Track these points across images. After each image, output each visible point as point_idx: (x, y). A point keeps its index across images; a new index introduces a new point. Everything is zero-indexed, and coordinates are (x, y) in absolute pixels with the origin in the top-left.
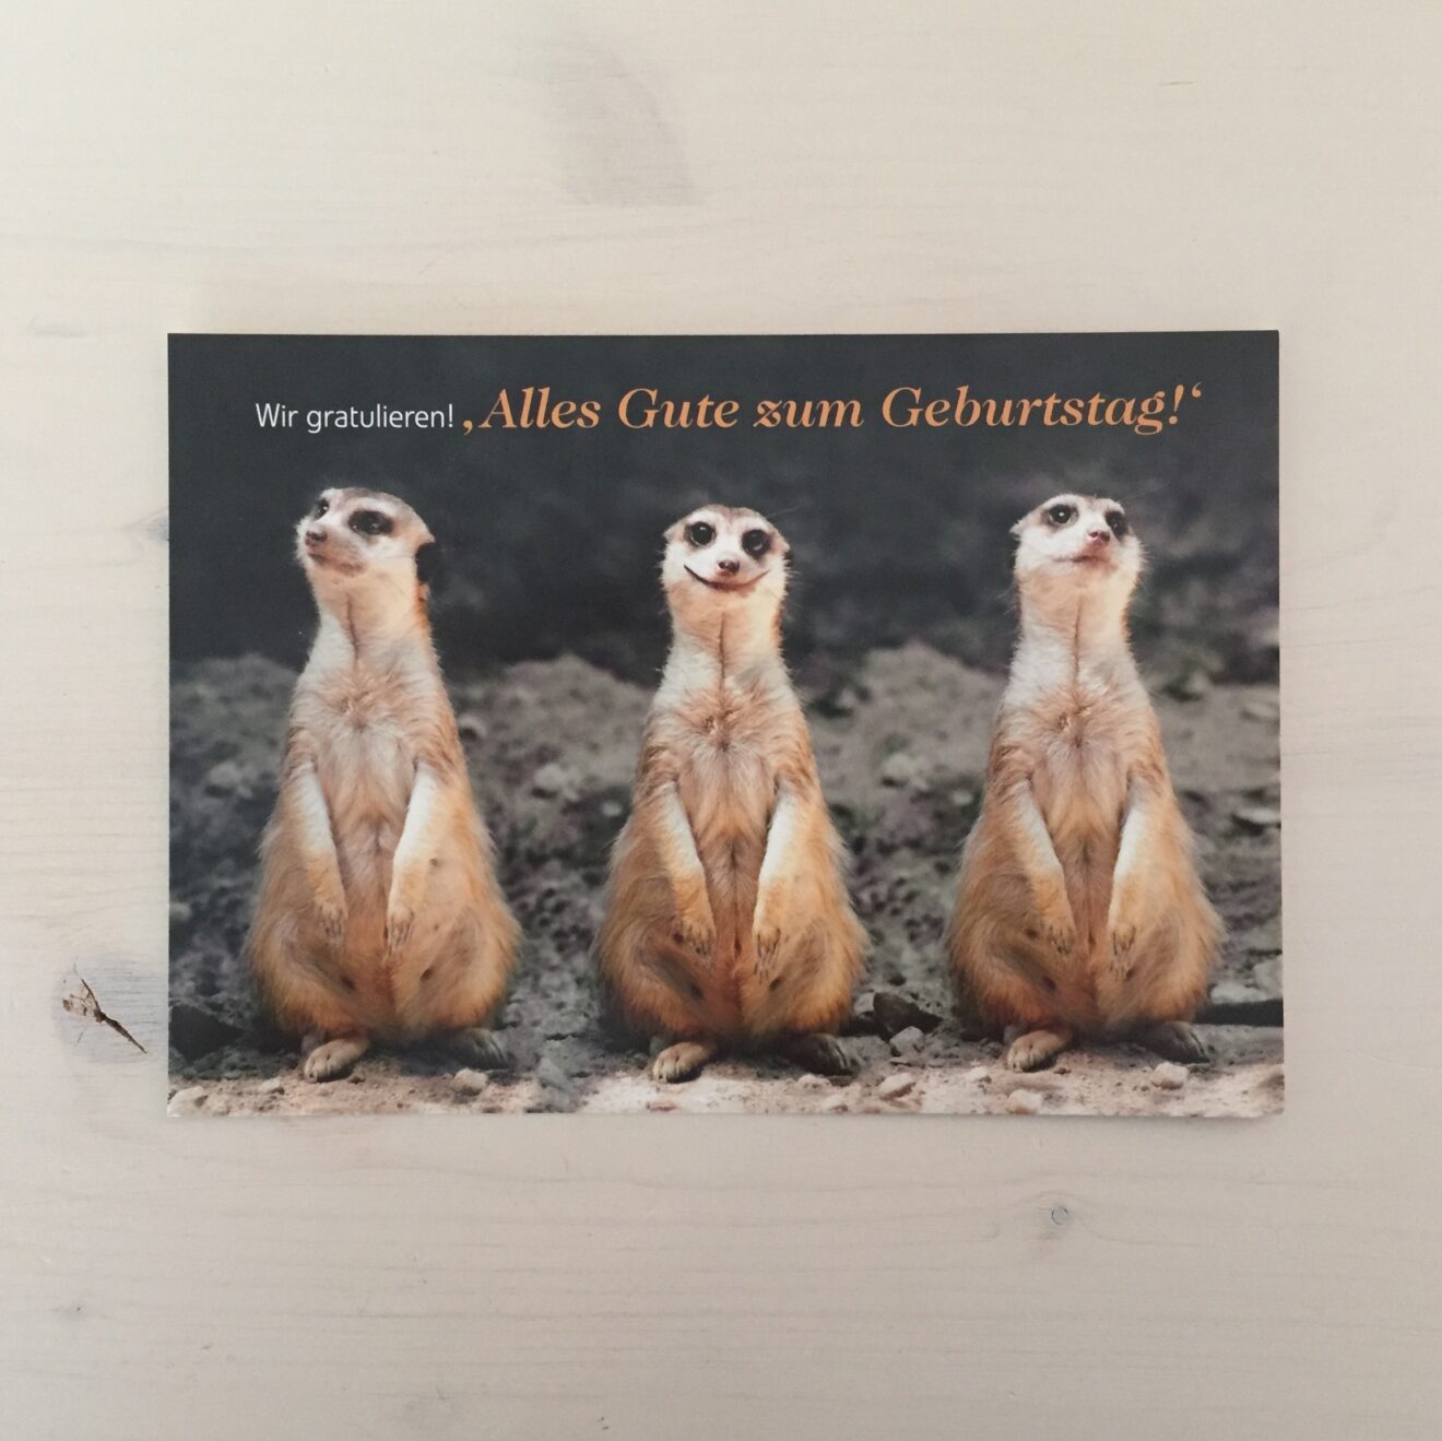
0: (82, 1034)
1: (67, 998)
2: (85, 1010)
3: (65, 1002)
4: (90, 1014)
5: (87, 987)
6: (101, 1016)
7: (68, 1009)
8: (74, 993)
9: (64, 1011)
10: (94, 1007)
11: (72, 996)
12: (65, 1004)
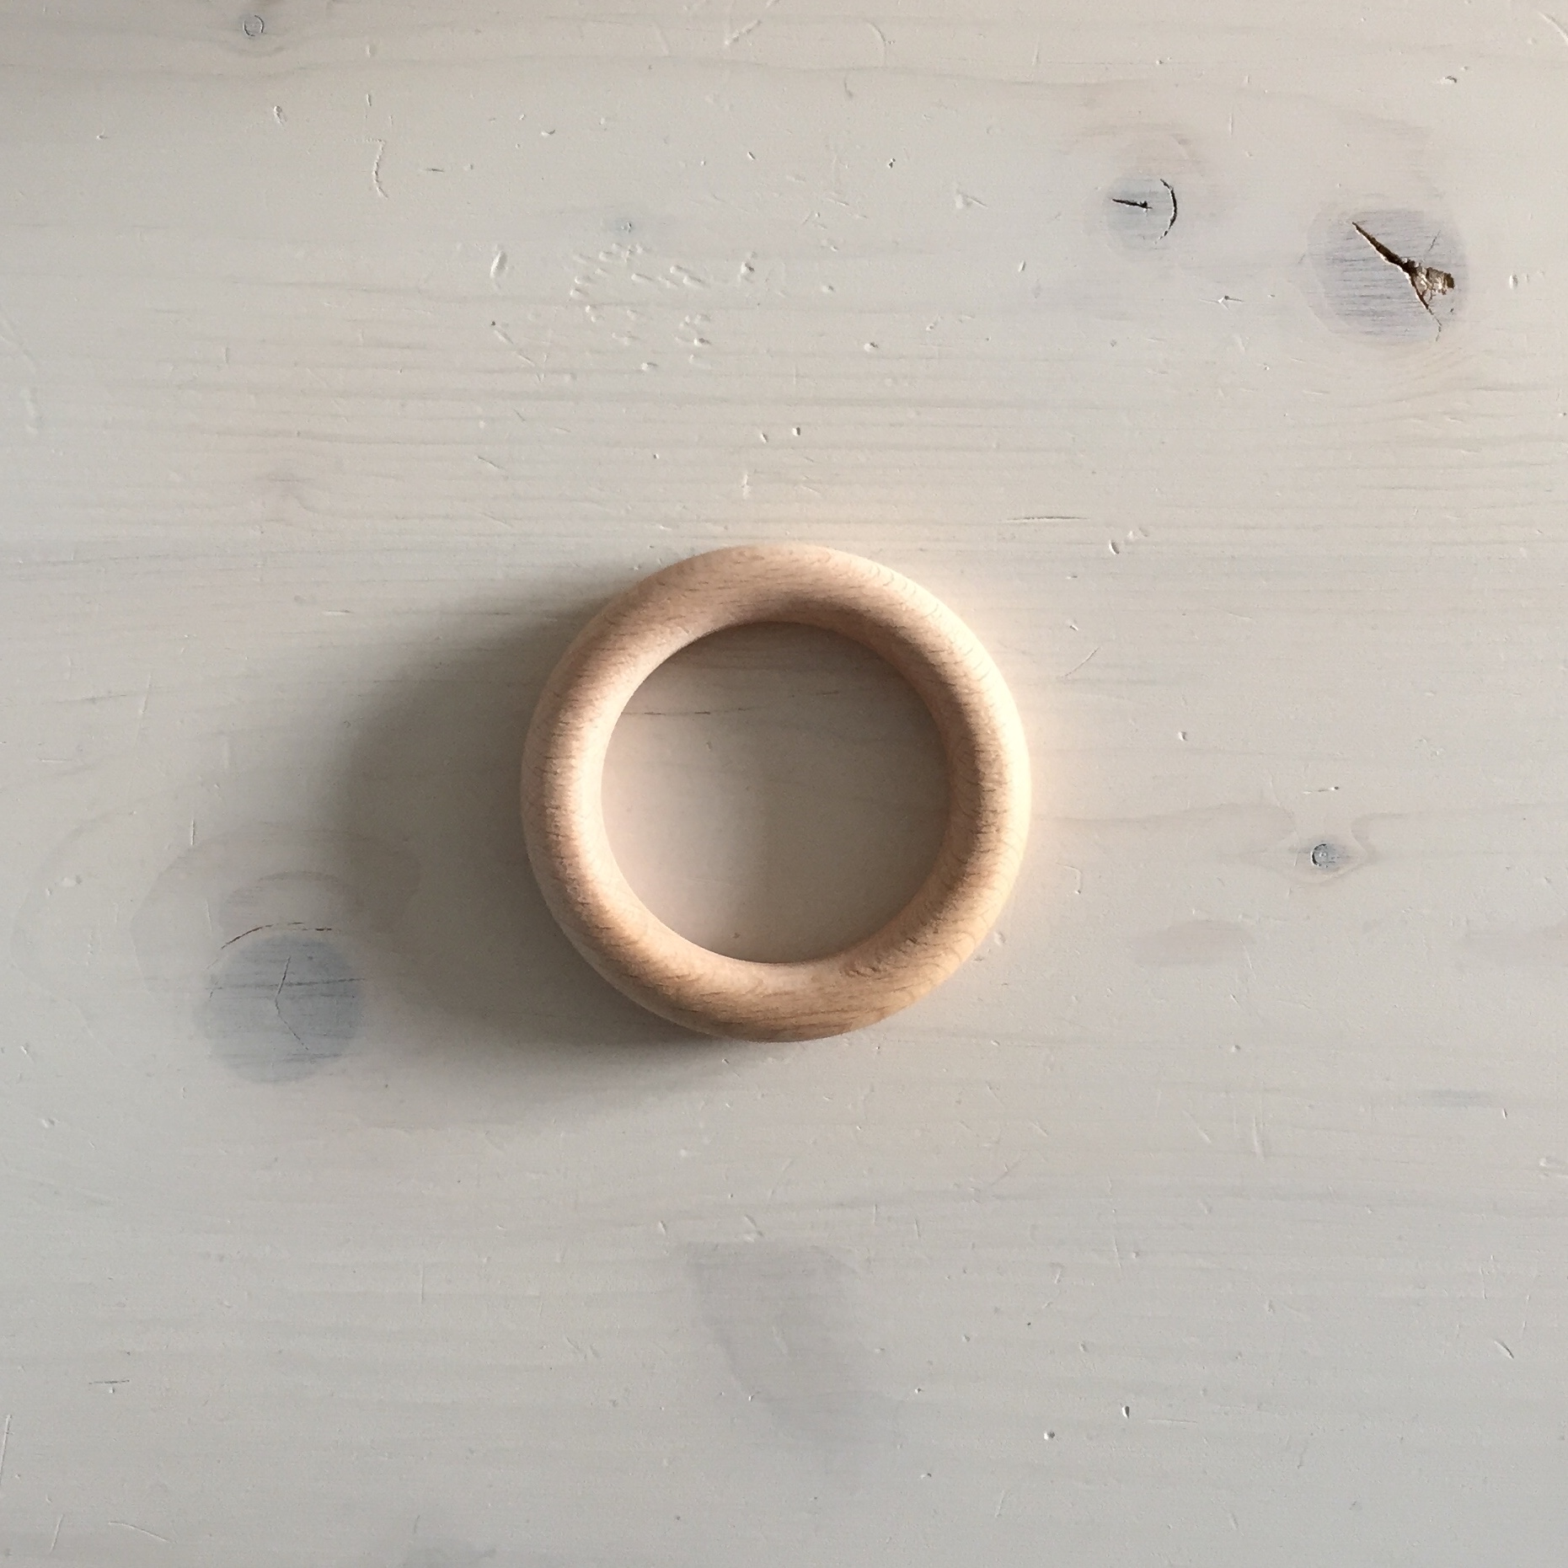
1: (1449, 289)
2: (1427, 276)
3: (1451, 284)
5: (1425, 304)
6: (1409, 268)
7: (1448, 276)
8: (1441, 294)
9: (1454, 275)
10: (1417, 279)
12: (1450, 281)
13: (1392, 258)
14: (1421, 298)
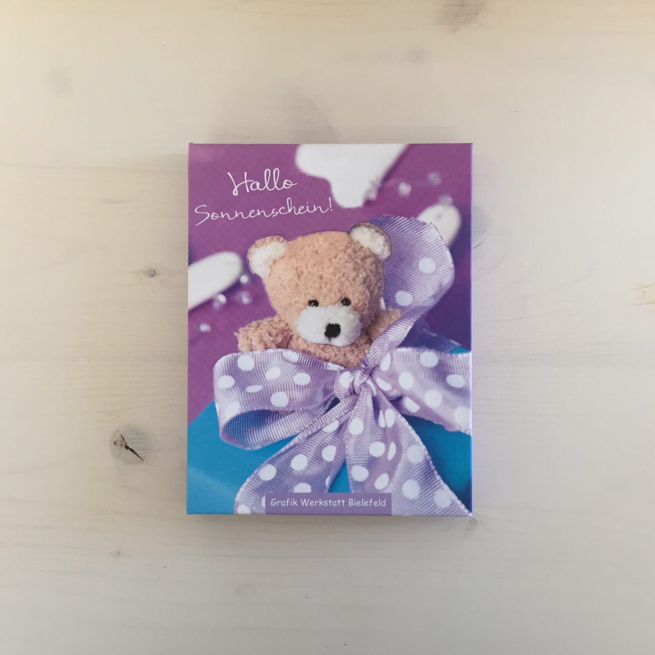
0: (120, 454)
1: (115, 440)
2: (122, 445)
3: (115, 442)
4: (123, 446)
5: (122, 436)
6: (127, 448)
7: (116, 445)
8: (117, 439)
9: (114, 445)
10: (125, 444)
11: (117, 440)
12: (115, 443)
13: (132, 450)
14: (123, 438)
